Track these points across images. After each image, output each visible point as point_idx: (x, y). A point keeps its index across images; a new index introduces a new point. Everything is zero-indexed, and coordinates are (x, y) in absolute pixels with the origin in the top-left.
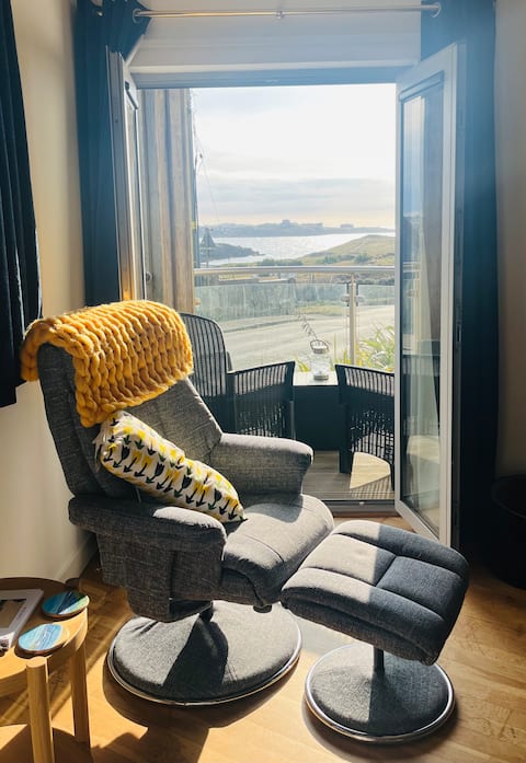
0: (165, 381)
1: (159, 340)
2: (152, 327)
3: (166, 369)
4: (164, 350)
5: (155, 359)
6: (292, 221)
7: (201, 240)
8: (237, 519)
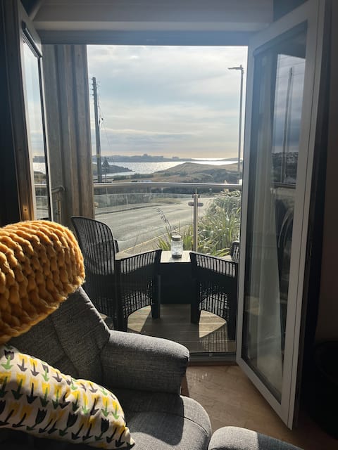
0: (56, 300)
1: (51, 259)
2: (44, 248)
3: (57, 286)
4: (55, 268)
5: (47, 279)
6: (148, 155)
7: (102, 163)
8: (125, 445)
